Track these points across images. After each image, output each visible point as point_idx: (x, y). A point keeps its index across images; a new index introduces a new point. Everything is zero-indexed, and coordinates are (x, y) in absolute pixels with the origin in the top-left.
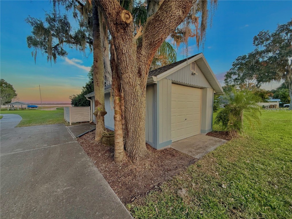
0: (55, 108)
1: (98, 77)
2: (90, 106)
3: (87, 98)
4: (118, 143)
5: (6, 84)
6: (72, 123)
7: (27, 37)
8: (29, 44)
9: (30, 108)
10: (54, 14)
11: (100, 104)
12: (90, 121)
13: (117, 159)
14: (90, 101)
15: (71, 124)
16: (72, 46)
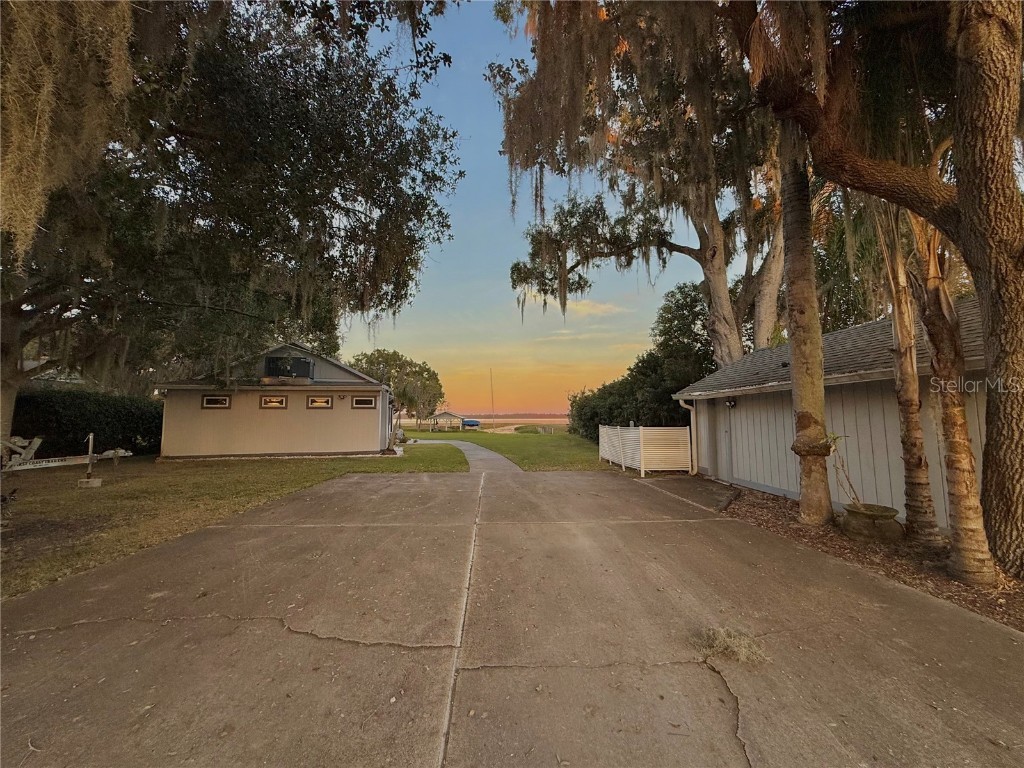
0: (513, 427)
1: (808, 352)
2: (688, 423)
3: (682, 403)
4: (972, 531)
5: (428, 370)
6: (646, 473)
7: (511, 265)
8: (514, 281)
9: (467, 428)
10: (573, 201)
11: (816, 422)
12: (690, 469)
13: (971, 576)
14: (689, 411)
15: (643, 475)
16: (599, 263)
